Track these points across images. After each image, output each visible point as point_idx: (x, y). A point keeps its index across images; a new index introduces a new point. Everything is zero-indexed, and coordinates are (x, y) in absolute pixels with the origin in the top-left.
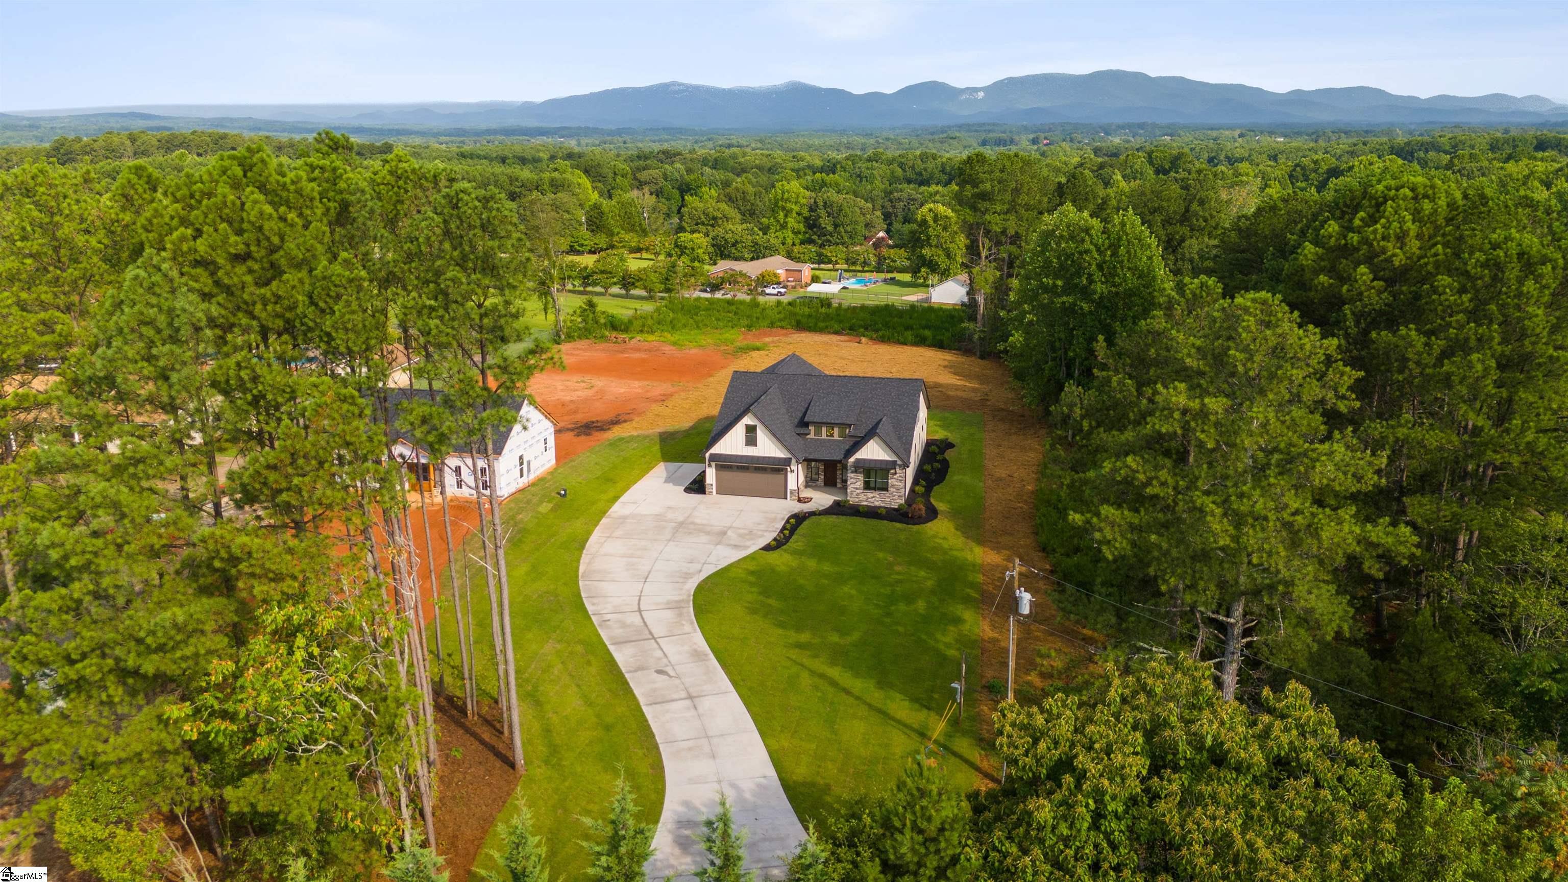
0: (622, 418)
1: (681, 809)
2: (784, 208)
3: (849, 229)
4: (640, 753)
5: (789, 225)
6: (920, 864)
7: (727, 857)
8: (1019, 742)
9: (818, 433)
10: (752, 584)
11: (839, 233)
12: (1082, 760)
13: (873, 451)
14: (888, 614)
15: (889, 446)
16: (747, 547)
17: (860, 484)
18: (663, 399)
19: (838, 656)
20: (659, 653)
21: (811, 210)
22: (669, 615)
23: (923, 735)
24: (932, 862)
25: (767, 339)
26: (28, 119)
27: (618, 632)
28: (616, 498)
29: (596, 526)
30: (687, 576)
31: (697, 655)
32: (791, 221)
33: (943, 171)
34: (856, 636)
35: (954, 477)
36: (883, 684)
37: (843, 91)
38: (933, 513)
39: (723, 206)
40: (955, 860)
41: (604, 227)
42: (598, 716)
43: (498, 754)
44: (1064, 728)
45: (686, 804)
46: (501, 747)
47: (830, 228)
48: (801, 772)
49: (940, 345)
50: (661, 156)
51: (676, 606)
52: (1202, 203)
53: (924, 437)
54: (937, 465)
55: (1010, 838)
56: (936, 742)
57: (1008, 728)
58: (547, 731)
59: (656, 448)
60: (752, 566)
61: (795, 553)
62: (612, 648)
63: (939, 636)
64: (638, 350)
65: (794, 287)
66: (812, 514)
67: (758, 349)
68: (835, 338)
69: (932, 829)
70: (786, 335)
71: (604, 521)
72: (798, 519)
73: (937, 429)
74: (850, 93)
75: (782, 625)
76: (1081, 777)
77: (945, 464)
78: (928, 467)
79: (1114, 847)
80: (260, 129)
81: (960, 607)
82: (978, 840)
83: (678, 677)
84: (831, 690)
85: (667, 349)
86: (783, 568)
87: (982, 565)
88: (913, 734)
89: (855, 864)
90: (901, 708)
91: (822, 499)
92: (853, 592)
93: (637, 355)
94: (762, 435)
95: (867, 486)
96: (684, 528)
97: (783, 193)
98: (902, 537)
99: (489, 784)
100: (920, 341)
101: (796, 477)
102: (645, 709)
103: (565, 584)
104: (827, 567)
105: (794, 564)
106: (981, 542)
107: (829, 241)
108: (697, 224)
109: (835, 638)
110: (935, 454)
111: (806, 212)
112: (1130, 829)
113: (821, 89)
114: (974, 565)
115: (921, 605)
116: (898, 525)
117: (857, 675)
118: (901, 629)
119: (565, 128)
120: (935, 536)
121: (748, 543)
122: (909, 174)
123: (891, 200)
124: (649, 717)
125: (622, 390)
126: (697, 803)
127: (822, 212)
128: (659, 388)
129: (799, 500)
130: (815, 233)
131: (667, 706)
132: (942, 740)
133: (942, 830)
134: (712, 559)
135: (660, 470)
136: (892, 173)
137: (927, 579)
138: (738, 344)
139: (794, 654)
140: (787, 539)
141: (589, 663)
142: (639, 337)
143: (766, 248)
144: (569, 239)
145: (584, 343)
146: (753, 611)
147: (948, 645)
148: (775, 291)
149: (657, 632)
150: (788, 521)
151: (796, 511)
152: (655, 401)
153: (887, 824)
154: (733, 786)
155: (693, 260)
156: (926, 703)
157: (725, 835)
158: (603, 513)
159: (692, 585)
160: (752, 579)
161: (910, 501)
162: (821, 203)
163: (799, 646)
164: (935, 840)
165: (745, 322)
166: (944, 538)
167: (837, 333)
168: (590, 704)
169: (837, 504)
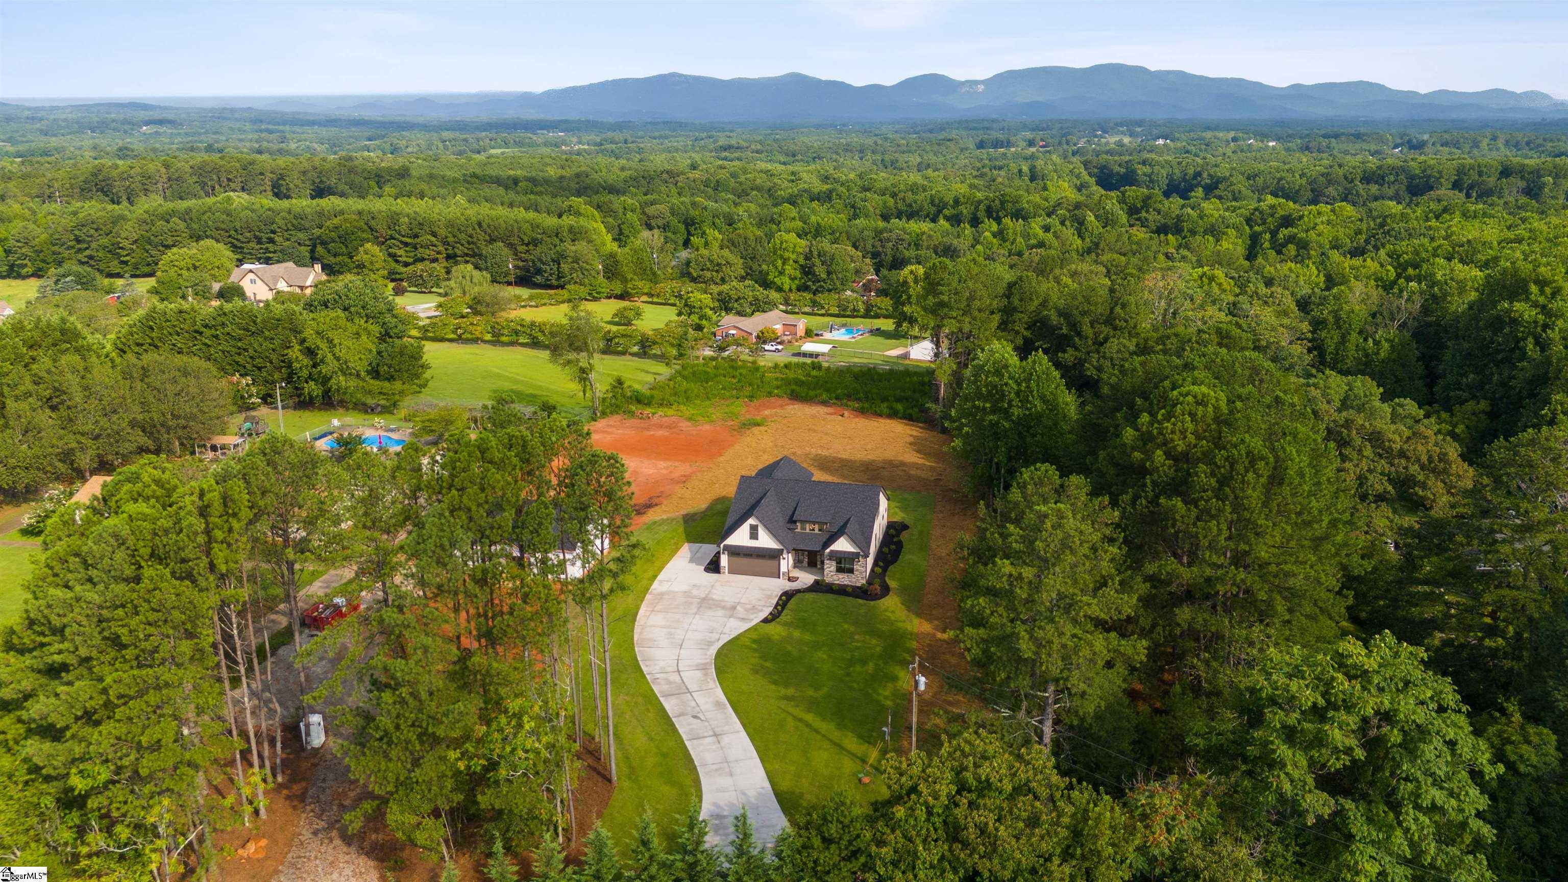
0: (654, 501)
1: (712, 808)
2: (782, 257)
3: (840, 276)
4: (685, 772)
5: (787, 272)
6: (840, 839)
7: (745, 834)
8: (893, 777)
9: (803, 528)
10: (755, 650)
11: (832, 280)
12: (922, 787)
13: (843, 545)
14: (848, 674)
15: (854, 541)
16: (751, 620)
17: (833, 568)
18: (684, 480)
19: (813, 705)
20: (693, 704)
21: (806, 258)
22: (698, 674)
23: (863, 761)
24: (846, 837)
25: (767, 412)
26: (29, 109)
27: (665, 687)
28: (655, 577)
29: (642, 601)
30: (710, 643)
31: (718, 704)
32: (789, 269)
33: (932, 202)
34: (825, 690)
35: (906, 557)
36: (841, 726)
37: (842, 84)
38: (886, 590)
39: (726, 253)
40: (858, 836)
41: (619, 274)
42: (658, 748)
43: (599, 773)
44: (916, 770)
45: (715, 805)
46: (600, 768)
47: (824, 276)
48: (785, 785)
49: (909, 418)
50: (665, 176)
51: (702, 668)
52: (1124, 306)
53: (884, 523)
54: (893, 547)
55: (887, 826)
56: (871, 765)
57: (889, 769)
58: (627, 758)
59: (681, 530)
60: (755, 636)
61: (784, 624)
62: (662, 699)
63: (881, 691)
64: (660, 426)
65: (790, 342)
66: (798, 591)
67: (759, 425)
68: (821, 410)
69: (847, 821)
70: (782, 406)
71: (648, 596)
72: (787, 596)
73: (897, 510)
74: (850, 86)
75: (775, 683)
76: (920, 794)
77: (900, 545)
78: (886, 550)
79: (935, 830)
80: (261, 121)
81: (898, 668)
82: (872, 827)
83: (707, 721)
84: (807, 730)
85: (685, 425)
86: (777, 637)
87: (917, 635)
88: (857, 761)
89: (808, 838)
90: (851, 743)
91: (806, 578)
92: (825, 657)
93: (660, 433)
94: (762, 532)
95: (839, 570)
96: (706, 603)
97: (782, 243)
98: (862, 611)
99: (596, 793)
100: (893, 414)
101: (786, 563)
102: (687, 743)
103: (626, 650)
104: (808, 637)
105: (784, 634)
106: (919, 615)
107: (822, 287)
108: (702, 270)
109: (810, 692)
110: (893, 536)
111: (802, 261)
112: (944, 821)
113: (820, 81)
114: (911, 634)
115: (871, 667)
116: (860, 601)
117: (824, 719)
118: (855, 685)
119: (566, 121)
120: (886, 610)
121: (752, 617)
122: (901, 206)
123: (881, 240)
124: (689, 748)
125: (651, 471)
126: (721, 804)
127: (817, 262)
128: (681, 468)
129: (789, 580)
130: (810, 280)
131: (700, 741)
132: (875, 764)
133: (852, 821)
134: (727, 630)
135: (686, 550)
136: (885, 203)
137: (876, 645)
138: (742, 418)
139: (783, 704)
140: (780, 613)
141: (648, 710)
142: (660, 412)
143: (765, 303)
144: (589, 287)
145: (614, 420)
146: (755, 672)
147: (886, 698)
148: (773, 348)
149: (692, 687)
150: (780, 598)
151: (787, 588)
152: (678, 482)
153: (824, 819)
154: (744, 794)
155: (701, 318)
156: (868, 739)
157: (745, 823)
158: (647, 590)
159: (713, 651)
160: (754, 646)
161: (870, 582)
162: (815, 253)
163: (787, 698)
164: (848, 827)
165: (748, 390)
166: (893, 612)
167: (825, 403)
168: (651, 739)
169: (817, 582)
